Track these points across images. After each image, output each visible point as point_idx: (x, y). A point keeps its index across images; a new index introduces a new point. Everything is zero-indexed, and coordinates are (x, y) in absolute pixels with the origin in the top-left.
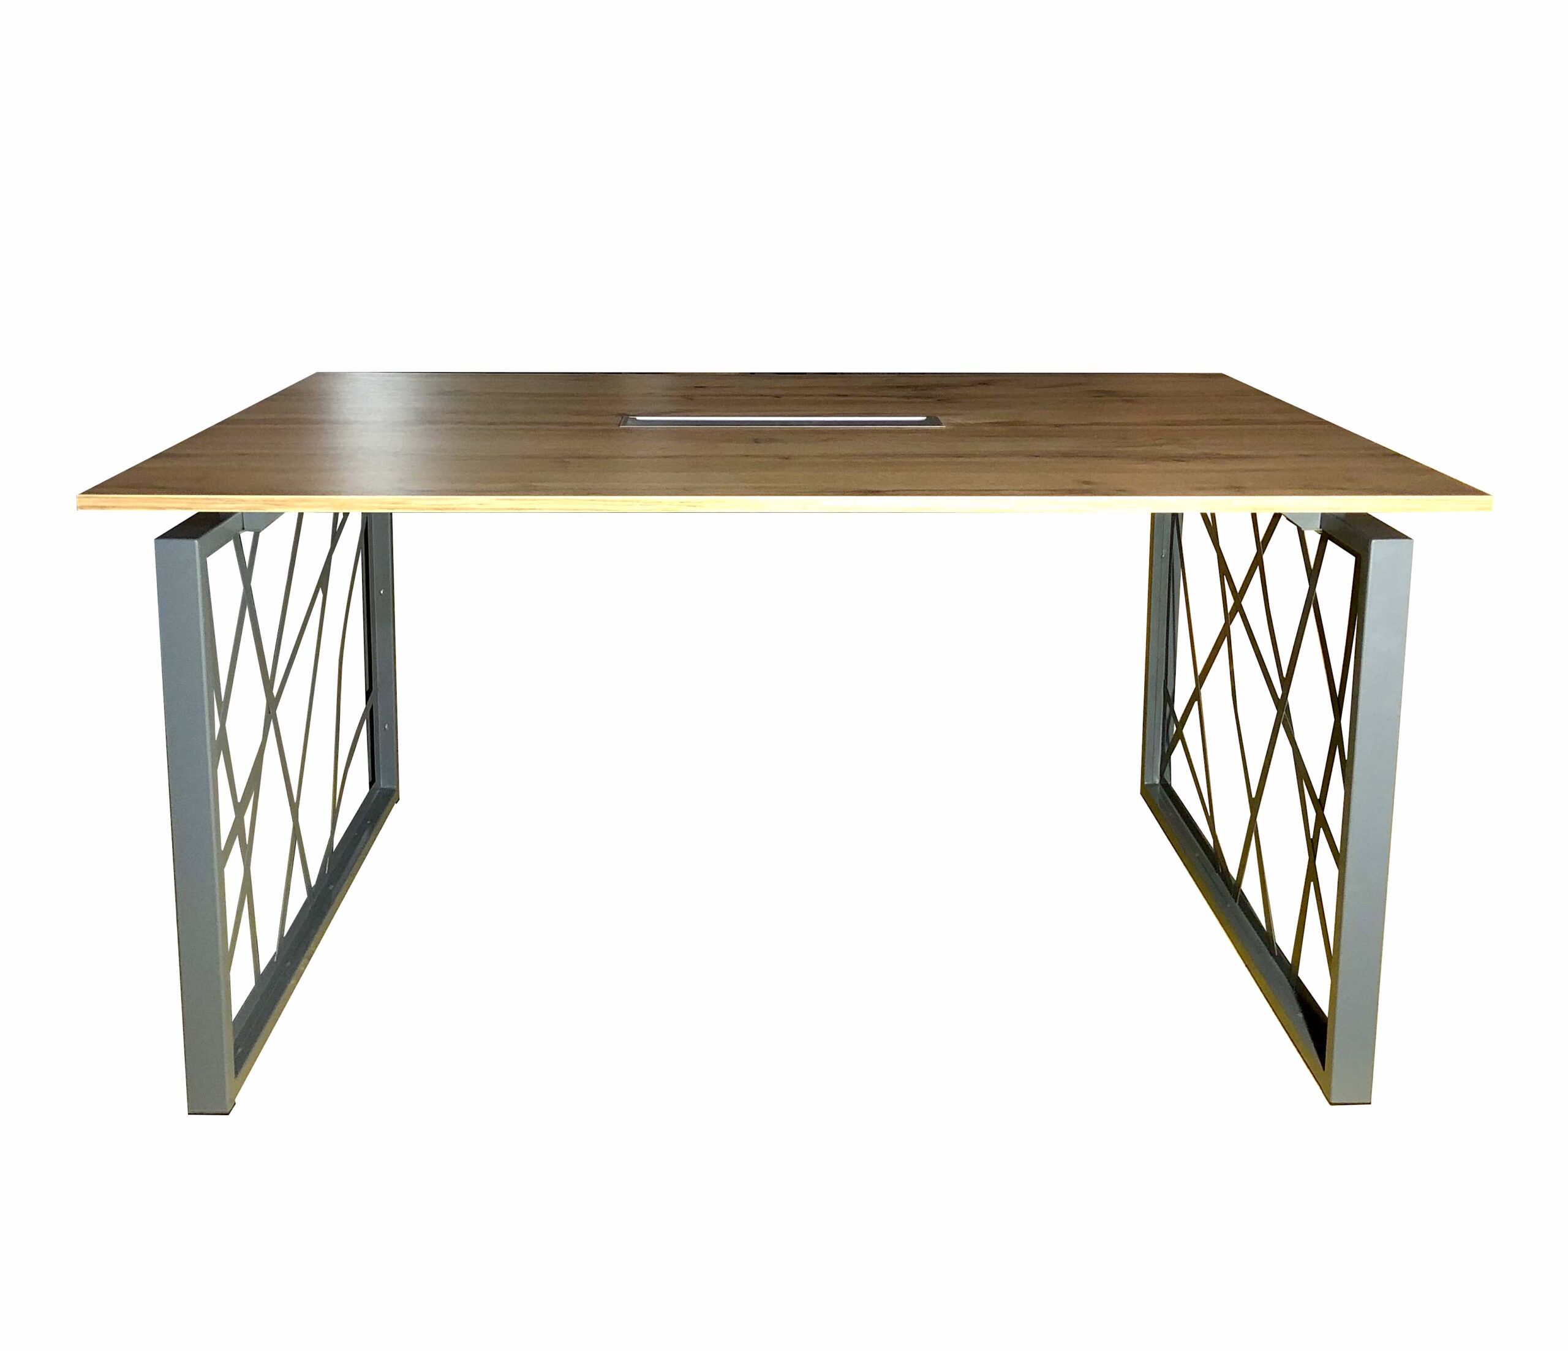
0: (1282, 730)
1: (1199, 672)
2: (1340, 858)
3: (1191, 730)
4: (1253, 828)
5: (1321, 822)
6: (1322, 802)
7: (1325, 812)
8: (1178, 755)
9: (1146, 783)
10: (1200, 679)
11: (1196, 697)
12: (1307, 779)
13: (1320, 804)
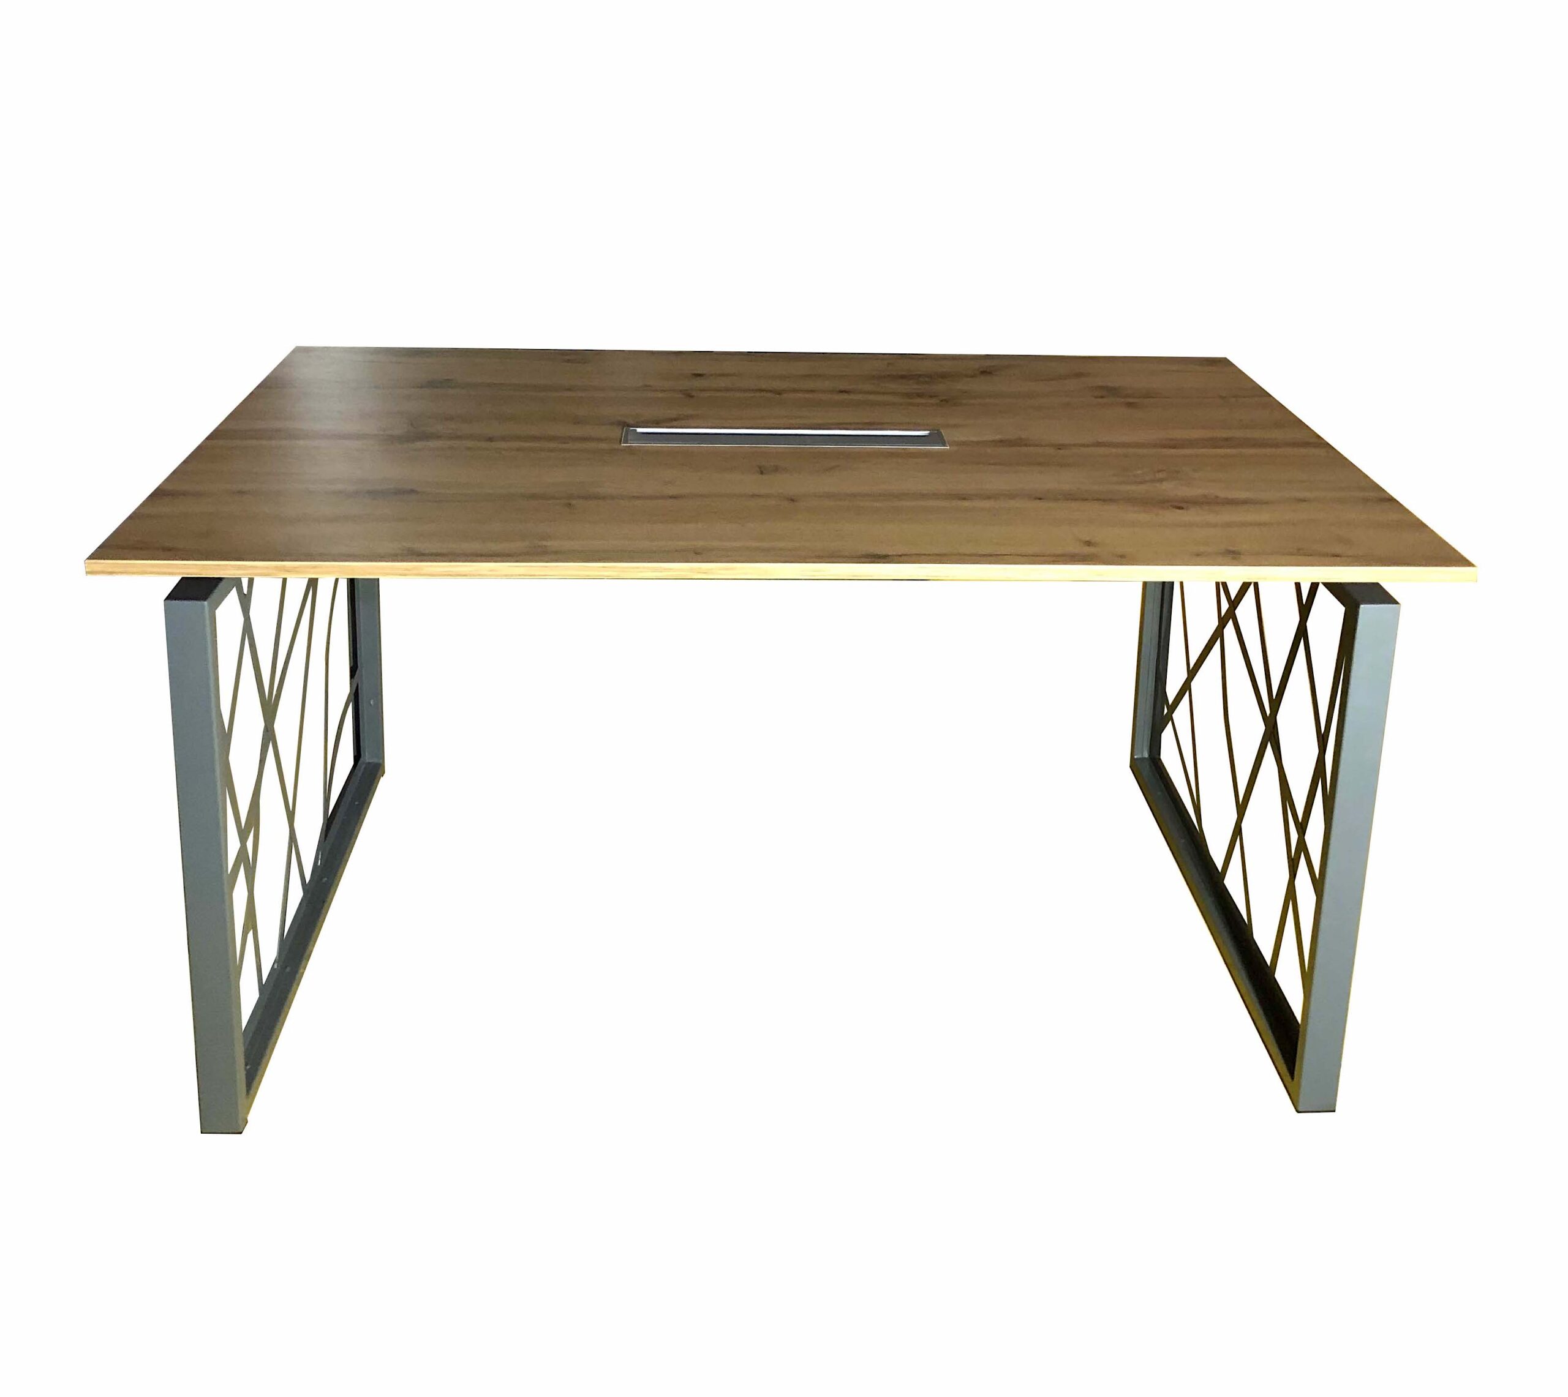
0: (1269, 749)
1: (1192, 666)
2: (1318, 884)
3: (1181, 715)
4: (1238, 832)
5: (1302, 846)
6: (1304, 825)
7: (1305, 837)
8: (1167, 735)
9: (1136, 757)
10: (1192, 672)
11: (1186, 687)
12: (1291, 803)
13: (1302, 828)
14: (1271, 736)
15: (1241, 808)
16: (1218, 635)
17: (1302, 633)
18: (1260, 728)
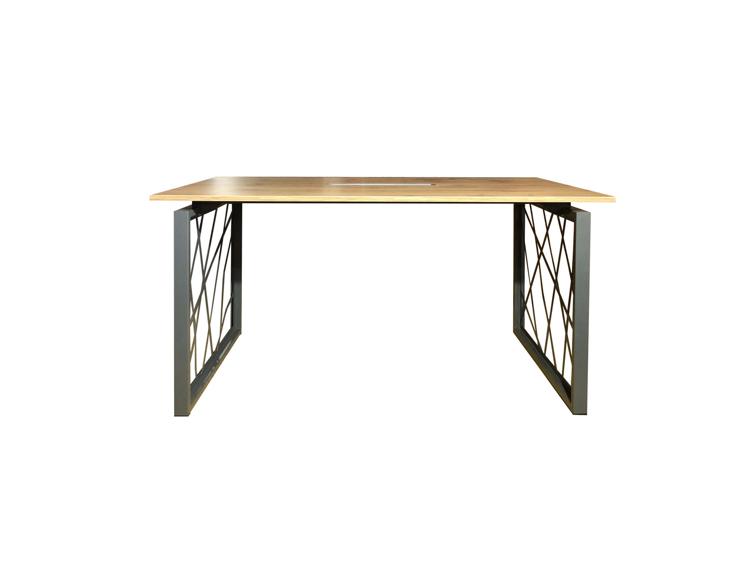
0: (556, 291)
1: (531, 282)
4: (549, 330)
5: (568, 318)
6: (568, 310)
7: (569, 314)
9: (515, 328)
11: (530, 291)
12: (564, 305)
14: (556, 287)
15: (549, 321)
16: (538, 263)
17: (563, 242)
18: (553, 285)
